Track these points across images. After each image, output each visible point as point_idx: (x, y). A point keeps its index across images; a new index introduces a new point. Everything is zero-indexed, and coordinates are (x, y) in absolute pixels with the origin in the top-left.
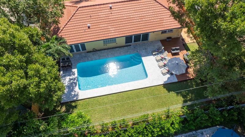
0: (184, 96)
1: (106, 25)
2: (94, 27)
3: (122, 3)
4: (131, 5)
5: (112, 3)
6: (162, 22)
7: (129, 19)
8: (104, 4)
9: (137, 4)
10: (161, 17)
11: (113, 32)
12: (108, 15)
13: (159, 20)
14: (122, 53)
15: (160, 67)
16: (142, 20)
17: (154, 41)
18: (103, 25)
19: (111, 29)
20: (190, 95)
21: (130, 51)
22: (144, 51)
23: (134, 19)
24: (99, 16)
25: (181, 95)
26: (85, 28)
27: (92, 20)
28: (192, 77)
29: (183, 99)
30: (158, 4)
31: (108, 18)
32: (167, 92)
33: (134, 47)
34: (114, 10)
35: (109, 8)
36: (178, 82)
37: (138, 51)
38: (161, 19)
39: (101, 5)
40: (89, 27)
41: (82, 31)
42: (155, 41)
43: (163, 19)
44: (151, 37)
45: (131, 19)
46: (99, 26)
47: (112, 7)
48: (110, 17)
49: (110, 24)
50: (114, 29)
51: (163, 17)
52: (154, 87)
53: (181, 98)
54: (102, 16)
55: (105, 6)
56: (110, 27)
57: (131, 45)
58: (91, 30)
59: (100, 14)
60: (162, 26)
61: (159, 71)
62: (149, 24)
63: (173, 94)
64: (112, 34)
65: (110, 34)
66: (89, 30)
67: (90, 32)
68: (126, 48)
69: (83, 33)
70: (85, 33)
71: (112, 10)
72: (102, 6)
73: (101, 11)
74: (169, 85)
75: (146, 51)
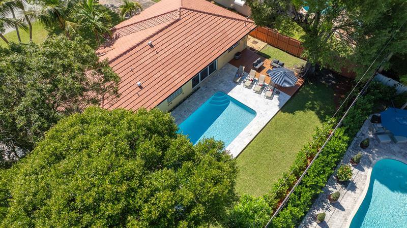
0: (312, 109)
1: (162, 72)
2: (148, 82)
3: (162, 33)
4: (174, 30)
5: (148, 38)
6: (226, 34)
7: (186, 50)
8: (138, 45)
9: (181, 26)
10: (221, 29)
11: (177, 76)
12: (155, 57)
13: (220, 34)
14: (198, 103)
15: (259, 93)
16: (201, 43)
17: (222, 67)
18: (159, 74)
19: (173, 74)
20: (315, 102)
21: (205, 94)
22: (222, 85)
23: (190, 47)
24: (144, 65)
25: (307, 109)
26: (136, 91)
27: (137, 74)
28: (300, 84)
29: (313, 112)
30: (206, 15)
31: (157, 61)
32: (291, 115)
33: (206, 87)
34: (157, 46)
35: (149, 47)
36: (291, 98)
37: (216, 89)
38: (223, 32)
39: (134, 47)
40: (140, 87)
41: (134, 98)
42: (224, 66)
43: (224, 31)
44: (219, 65)
45: (188, 48)
46: (153, 79)
47: (153, 44)
48: (159, 59)
49: (167, 68)
50: (176, 72)
51: (223, 28)
52: (273, 119)
53: (311, 112)
54: (147, 63)
55: (141, 46)
56: (169, 72)
57: (200, 87)
58: (146, 89)
59: (142, 61)
60: (229, 41)
61: (261, 98)
62: (213, 44)
63: (299, 114)
64: (179, 80)
65: (176, 82)
66: (143, 91)
67: (148, 93)
68: (196, 94)
69: (139, 100)
70: (142, 98)
71: (155, 47)
72: (138, 49)
73: (141, 57)
74: (286, 106)
75: (225, 83)
